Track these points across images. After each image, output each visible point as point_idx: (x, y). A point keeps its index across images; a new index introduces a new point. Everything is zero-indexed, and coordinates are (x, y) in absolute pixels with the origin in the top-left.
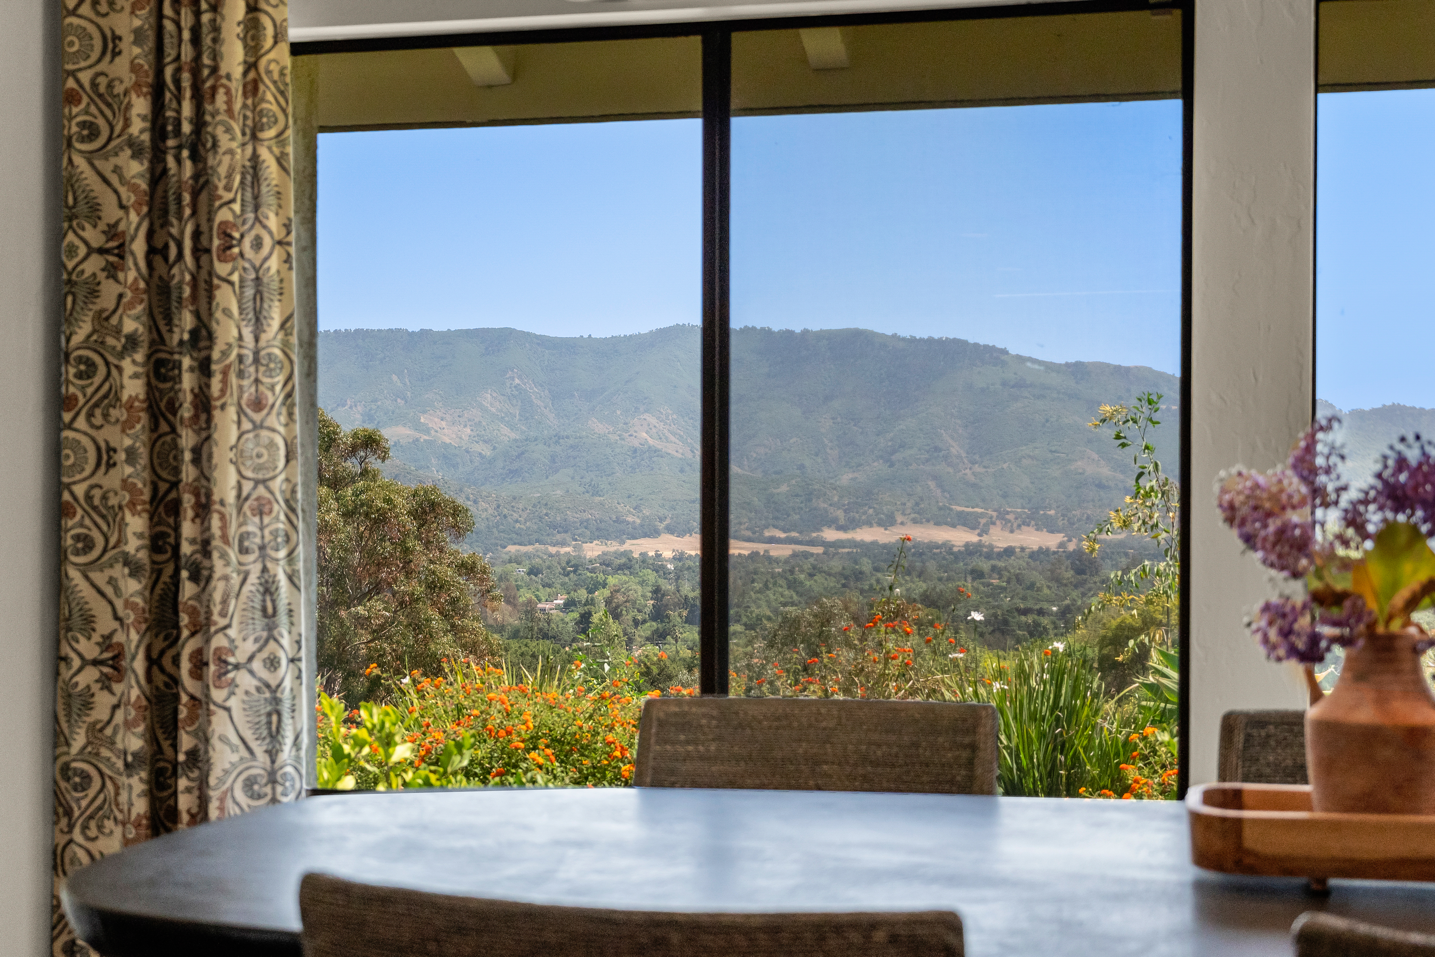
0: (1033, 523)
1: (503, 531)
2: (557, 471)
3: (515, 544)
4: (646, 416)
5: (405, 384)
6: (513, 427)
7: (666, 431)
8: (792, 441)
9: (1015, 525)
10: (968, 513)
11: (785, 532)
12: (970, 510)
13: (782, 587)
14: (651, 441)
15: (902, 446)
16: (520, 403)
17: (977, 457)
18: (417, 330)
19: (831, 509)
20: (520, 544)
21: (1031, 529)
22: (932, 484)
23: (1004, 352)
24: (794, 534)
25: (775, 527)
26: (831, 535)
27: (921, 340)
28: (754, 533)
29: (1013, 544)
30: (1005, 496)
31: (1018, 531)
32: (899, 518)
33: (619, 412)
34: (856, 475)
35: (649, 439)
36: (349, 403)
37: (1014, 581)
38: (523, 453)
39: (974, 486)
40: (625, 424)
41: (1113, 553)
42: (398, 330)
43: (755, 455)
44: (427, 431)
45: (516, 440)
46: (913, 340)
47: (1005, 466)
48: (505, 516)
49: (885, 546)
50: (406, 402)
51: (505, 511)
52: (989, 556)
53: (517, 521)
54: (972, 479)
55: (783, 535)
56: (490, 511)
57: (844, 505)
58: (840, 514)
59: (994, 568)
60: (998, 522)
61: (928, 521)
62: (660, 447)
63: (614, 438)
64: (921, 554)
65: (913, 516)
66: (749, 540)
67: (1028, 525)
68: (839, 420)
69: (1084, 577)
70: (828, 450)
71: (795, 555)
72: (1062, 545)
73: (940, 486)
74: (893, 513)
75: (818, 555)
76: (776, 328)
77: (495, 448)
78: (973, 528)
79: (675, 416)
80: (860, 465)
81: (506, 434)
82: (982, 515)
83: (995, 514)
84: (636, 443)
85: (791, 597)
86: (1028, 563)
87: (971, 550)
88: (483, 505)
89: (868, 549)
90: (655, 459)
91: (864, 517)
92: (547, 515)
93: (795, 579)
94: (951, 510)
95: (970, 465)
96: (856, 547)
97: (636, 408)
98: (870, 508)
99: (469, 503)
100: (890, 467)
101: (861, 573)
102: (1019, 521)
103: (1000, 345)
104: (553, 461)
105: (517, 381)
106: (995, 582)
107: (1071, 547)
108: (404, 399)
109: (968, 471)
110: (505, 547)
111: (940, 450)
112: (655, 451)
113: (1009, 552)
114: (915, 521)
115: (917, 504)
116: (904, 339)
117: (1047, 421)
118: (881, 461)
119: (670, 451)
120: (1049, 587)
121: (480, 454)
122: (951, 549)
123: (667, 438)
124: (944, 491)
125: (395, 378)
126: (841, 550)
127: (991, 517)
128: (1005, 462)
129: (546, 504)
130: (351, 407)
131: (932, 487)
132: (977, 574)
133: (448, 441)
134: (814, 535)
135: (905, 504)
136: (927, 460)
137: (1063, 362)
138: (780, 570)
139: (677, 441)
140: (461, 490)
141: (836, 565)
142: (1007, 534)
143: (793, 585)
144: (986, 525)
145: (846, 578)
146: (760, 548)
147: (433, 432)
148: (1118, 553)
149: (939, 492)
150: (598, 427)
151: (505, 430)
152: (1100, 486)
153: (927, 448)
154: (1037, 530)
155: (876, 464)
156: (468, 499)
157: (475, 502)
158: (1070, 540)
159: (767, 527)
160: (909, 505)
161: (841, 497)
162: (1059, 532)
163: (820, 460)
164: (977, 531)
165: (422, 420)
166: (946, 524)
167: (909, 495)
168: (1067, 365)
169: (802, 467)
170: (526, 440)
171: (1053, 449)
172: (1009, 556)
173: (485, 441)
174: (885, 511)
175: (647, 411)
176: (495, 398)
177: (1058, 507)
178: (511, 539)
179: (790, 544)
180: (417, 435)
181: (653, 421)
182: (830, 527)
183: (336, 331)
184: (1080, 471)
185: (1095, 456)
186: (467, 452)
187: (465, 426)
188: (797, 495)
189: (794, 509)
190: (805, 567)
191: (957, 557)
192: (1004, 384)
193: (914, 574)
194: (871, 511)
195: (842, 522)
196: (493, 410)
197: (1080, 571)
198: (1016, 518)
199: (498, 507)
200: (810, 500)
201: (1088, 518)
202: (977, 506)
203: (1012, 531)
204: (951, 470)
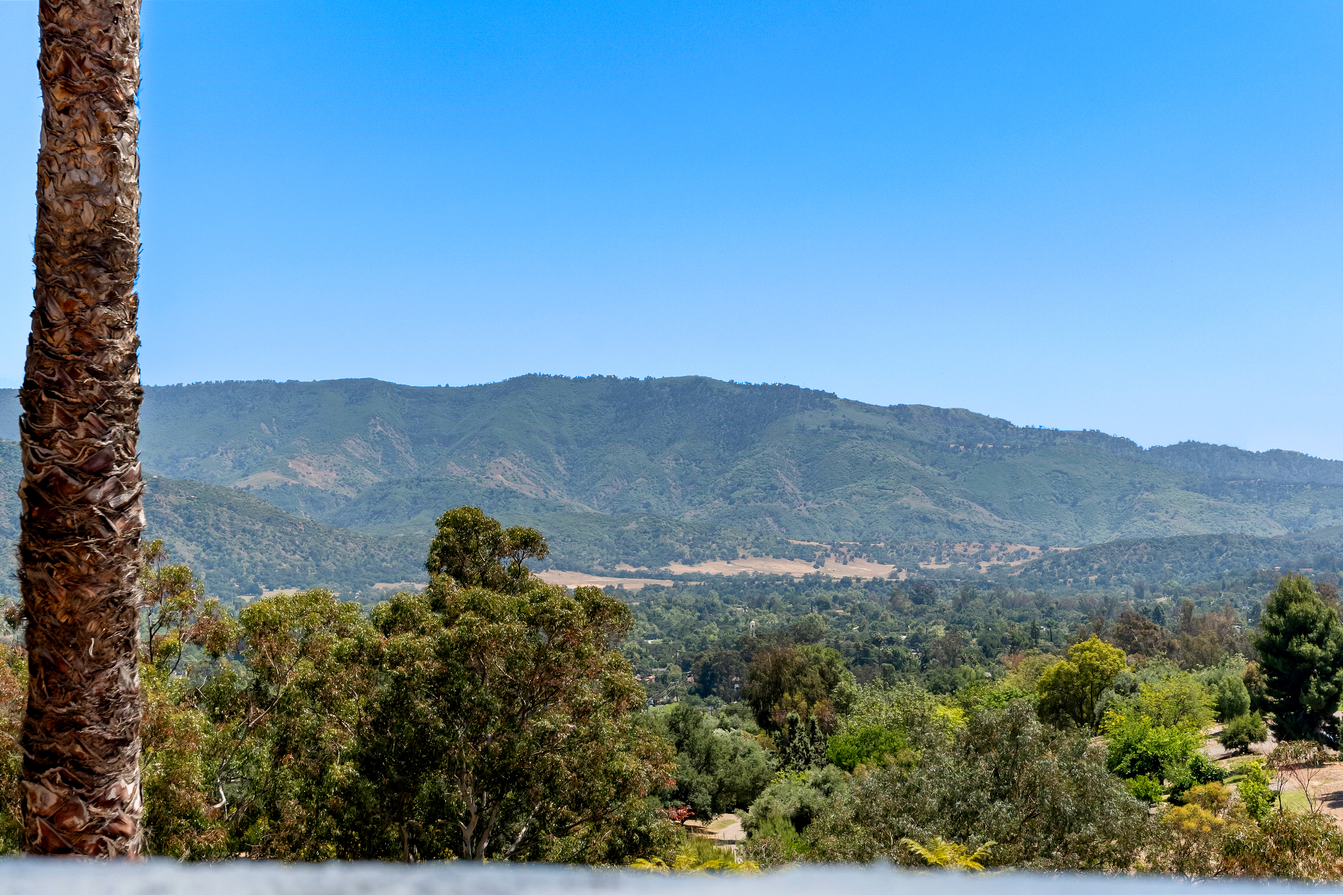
0: (864, 555)
1: (371, 570)
2: (418, 512)
3: (382, 581)
4: (501, 459)
5: (273, 432)
6: (376, 472)
7: (520, 474)
8: (637, 481)
9: (848, 557)
10: (804, 547)
11: (635, 567)
12: (806, 543)
13: (643, 620)
14: (506, 484)
15: (741, 484)
16: (382, 449)
17: (810, 494)
18: (284, 381)
19: (677, 545)
20: (387, 582)
21: (864, 561)
22: (770, 520)
23: (833, 396)
24: (644, 569)
25: (626, 562)
26: (678, 569)
27: (756, 386)
28: (606, 568)
29: (848, 576)
30: (837, 530)
31: (849, 563)
32: (741, 552)
33: (475, 456)
34: (698, 512)
35: (505, 481)
36: (220, 450)
37: (858, 612)
38: (386, 495)
39: (807, 521)
40: (482, 467)
41: (942, 582)
42: (266, 382)
43: (603, 495)
44: (295, 476)
45: (380, 484)
46: (748, 386)
47: (837, 502)
48: (372, 556)
49: (729, 579)
50: (275, 448)
51: (372, 551)
52: (827, 587)
53: (383, 560)
54: (807, 514)
55: (633, 570)
56: (358, 551)
57: (689, 541)
58: (686, 549)
59: (835, 598)
60: (832, 555)
61: (767, 554)
62: (515, 488)
63: (472, 480)
64: (764, 586)
65: (753, 550)
66: (602, 575)
67: (860, 557)
68: (681, 461)
69: (924, 606)
70: (672, 489)
71: (647, 588)
72: (893, 575)
73: (777, 521)
74: (735, 547)
75: (668, 588)
76: (621, 377)
77: (359, 491)
78: (810, 561)
79: (528, 459)
80: (701, 503)
81: (370, 478)
82: (817, 549)
83: (829, 547)
84: (492, 485)
85: (654, 630)
86: (865, 593)
87: (811, 582)
88: (351, 545)
89: (713, 581)
90: (511, 500)
91: (708, 552)
92: (412, 553)
93: (654, 612)
94: (789, 544)
95: (804, 502)
96: (702, 580)
97: (492, 452)
98: (713, 543)
99: (338, 544)
100: (730, 504)
101: (713, 605)
102: (852, 553)
103: (829, 390)
104: (415, 503)
105: (379, 428)
106: (840, 612)
107: (903, 576)
108: (273, 445)
109: (802, 507)
110: (373, 585)
111: (776, 489)
112: (511, 492)
113: (846, 582)
114: (755, 555)
115: (757, 539)
116: (740, 386)
117: (874, 460)
118: (721, 499)
119: (524, 492)
120: (892, 617)
121: (346, 496)
122: (792, 581)
123: (521, 480)
124: (781, 526)
125: (263, 426)
126: (689, 583)
127: (826, 550)
128: (837, 498)
129: (411, 544)
130: (222, 454)
131: (769, 523)
132: (823, 605)
133: (314, 484)
134: (663, 569)
135: (746, 539)
136: (765, 498)
137: (888, 405)
138: (638, 604)
139: (531, 482)
140: (330, 532)
141: (689, 598)
142: (841, 565)
143: (652, 618)
144: (822, 557)
145: (700, 611)
146: (614, 582)
147: (300, 477)
148: (946, 583)
149: (776, 527)
150: (456, 470)
151: (369, 474)
152: (925, 519)
153: (764, 486)
154: (869, 561)
155: (717, 502)
156: (337, 540)
157: (344, 543)
158: (900, 571)
159: (618, 562)
160: (750, 539)
161: (686, 533)
162: (890, 563)
163: (664, 499)
164: (814, 563)
165: (290, 466)
166: (785, 557)
167: (748, 530)
168: (891, 407)
169: (647, 505)
170: (390, 483)
171: (881, 485)
172: (846, 587)
173: (351, 485)
174: (728, 545)
175: (502, 455)
176: (359, 444)
177: (887, 540)
178: (378, 578)
179: (640, 578)
180: (286, 479)
181: (508, 464)
182: (676, 561)
183: (207, 383)
184: (906, 505)
185: (920, 492)
186: (333, 495)
187: (331, 471)
188: (645, 532)
189: (642, 545)
190: (660, 600)
191: (798, 588)
192: (834, 425)
193: (764, 606)
194: (714, 546)
195: (687, 556)
196: (357, 455)
197: (918, 601)
198: (849, 551)
199: (366, 547)
200: (657, 536)
201: (915, 549)
202: (812, 540)
203: (845, 563)
204: (786, 506)
